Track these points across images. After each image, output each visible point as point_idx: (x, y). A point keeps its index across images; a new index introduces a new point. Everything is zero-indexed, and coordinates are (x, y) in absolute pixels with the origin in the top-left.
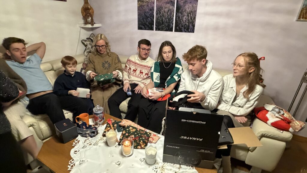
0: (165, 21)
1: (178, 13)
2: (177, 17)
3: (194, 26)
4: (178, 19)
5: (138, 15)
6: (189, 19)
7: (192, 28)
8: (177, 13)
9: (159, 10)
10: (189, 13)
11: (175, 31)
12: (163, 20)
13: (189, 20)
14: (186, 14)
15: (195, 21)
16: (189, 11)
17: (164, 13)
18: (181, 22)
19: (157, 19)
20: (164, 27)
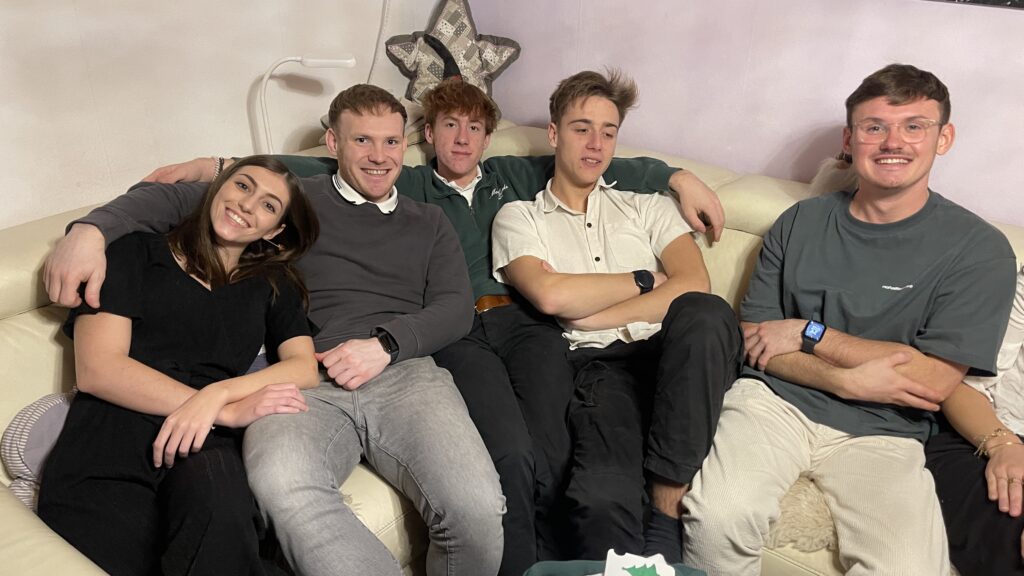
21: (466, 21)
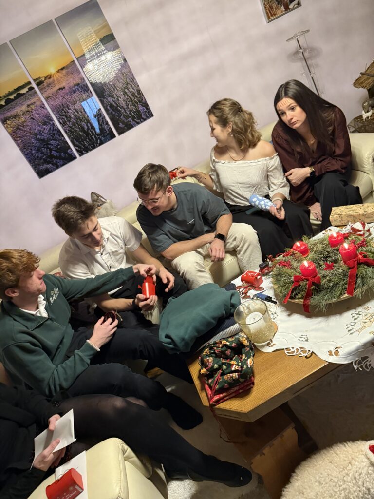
0: (88, 127)
1: (104, 98)
2: (108, 107)
3: (146, 105)
4: (111, 110)
5: (23, 149)
6: (131, 99)
7: (145, 110)
8: (102, 99)
9: (64, 113)
10: (125, 88)
11: (120, 134)
12: (83, 128)
13: (132, 101)
14: (120, 93)
15: (143, 95)
16: (121, 85)
17: (78, 112)
18: (120, 111)
19: (70, 133)
20: (95, 139)
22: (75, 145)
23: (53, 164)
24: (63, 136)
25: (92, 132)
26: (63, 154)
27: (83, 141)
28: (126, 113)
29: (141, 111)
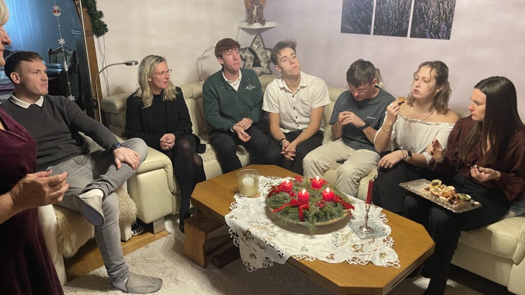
0: (393, 16)
2: (417, 10)
3: (449, 26)
4: (418, 14)
5: (344, 6)
6: (440, 14)
7: (446, 30)
10: (441, 2)
11: (411, 36)
13: (440, 16)
14: (435, 4)
18: (424, 18)
19: (378, 13)
20: (391, 29)
21: (261, 44)
22: (375, 24)
23: (354, 29)
24: (372, 12)
25: (393, 22)
26: (364, 26)
27: (383, 24)
28: (428, 22)
29: (441, 29)
